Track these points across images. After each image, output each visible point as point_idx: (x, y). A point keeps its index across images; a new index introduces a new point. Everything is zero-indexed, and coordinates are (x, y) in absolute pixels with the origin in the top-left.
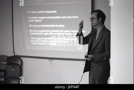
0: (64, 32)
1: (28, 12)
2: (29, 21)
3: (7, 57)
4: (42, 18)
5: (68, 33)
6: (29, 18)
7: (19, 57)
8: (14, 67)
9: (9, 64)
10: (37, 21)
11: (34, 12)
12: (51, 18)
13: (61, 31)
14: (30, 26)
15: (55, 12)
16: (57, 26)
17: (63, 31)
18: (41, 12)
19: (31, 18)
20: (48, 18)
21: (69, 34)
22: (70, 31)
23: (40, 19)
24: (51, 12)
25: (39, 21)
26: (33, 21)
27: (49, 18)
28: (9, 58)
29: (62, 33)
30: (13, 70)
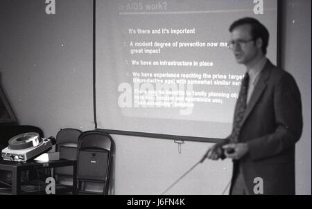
0: (212, 78)
1: (130, 31)
2: (132, 52)
3: (79, 134)
4: (162, 45)
5: (221, 80)
6: (132, 44)
7: (106, 134)
8: (94, 155)
9: (82, 148)
10: (150, 51)
11: (144, 32)
12: (181, 45)
13: (205, 75)
14: (134, 62)
15: (192, 31)
16: (196, 64)
17: (209, 76)
18: (158, 32)
19: (137, 44)
20: (175, 44)
21: (223, 83)
22: (225, 77)
23: (158, 48)
24: (182, 32)
25: (154, 51)
26: (140, 51)
27: (178, 45)
28: (84, 135)
29: (208, 79)
30: (91, 163)
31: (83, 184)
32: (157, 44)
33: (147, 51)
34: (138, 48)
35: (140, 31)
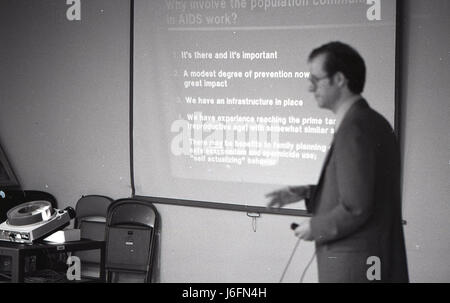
0: (301, 123)
1: (184, 54)
2: (187, 84)
3: (110, 203)
4: (230, 75)
5: (314, 126)
6: (186, 74)
7: (148, 203)
8: (130, 233)
9: (113, 224)
10: (212, 84)
11: (203, 56)
12: (257, 75)
13: (292, 119)
14: (189, 100)
15: (273, 55)
16: (278, 102)
17: (298, 121)
18: (224, 56)
19: (193, 74)
20: (248, 74)
21: (317, 130)
22: (320, 121)
23: (223, 79)
24: (258, 56)
25: (219, 84)
26: (198, 84)
27: (253, 75)
28: (116, 205)
29: (296, 125)
30: (126, 246)
31: (114, 275)
32: (222, 74)
33: (208, 84)
34: (196, 79)
35: (198, 55)
